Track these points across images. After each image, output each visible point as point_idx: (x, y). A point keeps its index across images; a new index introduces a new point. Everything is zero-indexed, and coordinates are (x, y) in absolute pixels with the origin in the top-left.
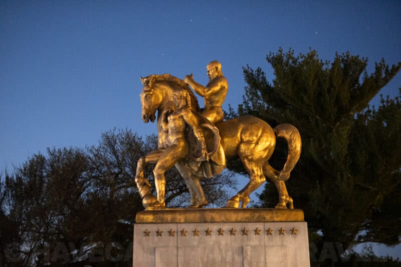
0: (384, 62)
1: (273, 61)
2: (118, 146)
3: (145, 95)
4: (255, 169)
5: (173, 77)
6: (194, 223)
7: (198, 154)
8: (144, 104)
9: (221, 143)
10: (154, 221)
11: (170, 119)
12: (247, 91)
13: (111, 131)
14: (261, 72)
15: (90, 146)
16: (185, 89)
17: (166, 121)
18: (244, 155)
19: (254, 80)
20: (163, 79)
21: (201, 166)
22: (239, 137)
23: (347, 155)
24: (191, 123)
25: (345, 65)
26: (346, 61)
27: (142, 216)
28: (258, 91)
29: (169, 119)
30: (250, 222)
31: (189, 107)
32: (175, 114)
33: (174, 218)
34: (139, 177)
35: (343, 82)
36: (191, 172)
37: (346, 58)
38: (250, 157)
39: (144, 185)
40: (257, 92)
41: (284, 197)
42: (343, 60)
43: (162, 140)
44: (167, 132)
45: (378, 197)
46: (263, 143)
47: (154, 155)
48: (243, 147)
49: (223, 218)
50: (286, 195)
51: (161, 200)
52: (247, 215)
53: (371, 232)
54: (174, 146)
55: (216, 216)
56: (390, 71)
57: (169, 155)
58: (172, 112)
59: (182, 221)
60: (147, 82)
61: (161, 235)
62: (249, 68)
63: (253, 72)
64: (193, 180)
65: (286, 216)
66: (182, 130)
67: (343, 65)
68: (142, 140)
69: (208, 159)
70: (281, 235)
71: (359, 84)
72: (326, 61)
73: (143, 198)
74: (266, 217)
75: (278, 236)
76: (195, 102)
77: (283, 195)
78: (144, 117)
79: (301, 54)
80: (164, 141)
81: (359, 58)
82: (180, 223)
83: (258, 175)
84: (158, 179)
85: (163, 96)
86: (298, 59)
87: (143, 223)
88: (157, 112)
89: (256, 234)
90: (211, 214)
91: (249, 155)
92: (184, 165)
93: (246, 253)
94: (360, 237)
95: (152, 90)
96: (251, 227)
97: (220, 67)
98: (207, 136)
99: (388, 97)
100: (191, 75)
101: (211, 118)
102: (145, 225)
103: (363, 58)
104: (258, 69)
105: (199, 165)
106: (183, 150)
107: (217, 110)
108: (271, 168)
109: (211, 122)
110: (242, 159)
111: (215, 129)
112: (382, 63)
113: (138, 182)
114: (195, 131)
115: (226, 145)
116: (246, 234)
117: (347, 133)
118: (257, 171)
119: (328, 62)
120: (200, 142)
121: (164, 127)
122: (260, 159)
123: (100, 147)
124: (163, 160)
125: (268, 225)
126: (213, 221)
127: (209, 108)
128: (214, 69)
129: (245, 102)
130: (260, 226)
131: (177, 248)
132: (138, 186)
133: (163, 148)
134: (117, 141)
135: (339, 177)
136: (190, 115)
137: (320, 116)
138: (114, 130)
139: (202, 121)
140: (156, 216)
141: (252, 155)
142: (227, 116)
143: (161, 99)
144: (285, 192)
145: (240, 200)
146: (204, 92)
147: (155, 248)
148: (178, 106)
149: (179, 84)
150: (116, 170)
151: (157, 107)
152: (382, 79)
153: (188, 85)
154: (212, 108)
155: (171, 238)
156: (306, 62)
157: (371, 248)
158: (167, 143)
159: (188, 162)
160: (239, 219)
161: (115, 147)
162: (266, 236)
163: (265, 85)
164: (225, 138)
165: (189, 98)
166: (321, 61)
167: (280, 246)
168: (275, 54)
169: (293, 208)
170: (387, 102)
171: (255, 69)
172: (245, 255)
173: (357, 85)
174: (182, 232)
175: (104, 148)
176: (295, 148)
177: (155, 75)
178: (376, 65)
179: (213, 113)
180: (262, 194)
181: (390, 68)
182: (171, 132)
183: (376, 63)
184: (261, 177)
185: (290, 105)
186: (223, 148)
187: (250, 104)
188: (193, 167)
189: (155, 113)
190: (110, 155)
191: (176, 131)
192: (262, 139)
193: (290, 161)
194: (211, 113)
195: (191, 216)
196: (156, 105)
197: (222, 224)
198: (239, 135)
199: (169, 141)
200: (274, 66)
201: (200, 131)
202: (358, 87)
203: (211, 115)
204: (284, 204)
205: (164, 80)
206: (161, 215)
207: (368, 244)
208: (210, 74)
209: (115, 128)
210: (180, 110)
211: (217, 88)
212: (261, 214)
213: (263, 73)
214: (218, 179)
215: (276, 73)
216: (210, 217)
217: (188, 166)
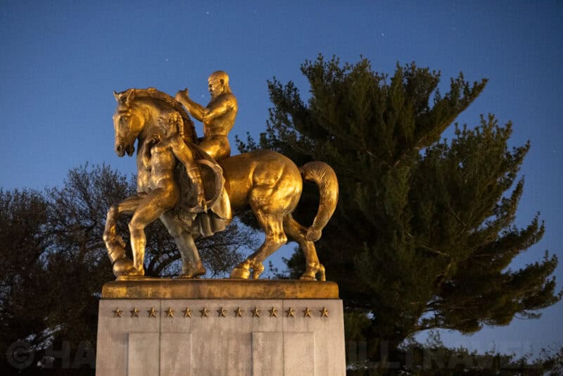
0: (462, 77)
1: (310, 73)
2: (92, 189)
3: (119, 117)
4: (272, 224)
5: (160, 93)
6: (183, 299)
7: (192, 202)
8: (118, 130)
9: (225, 186)
10: (128, 296)
11: (154, 152)
12: (272, 115)
13: (81, 167)
14: (293, 88)
15: (51, 187)
16: (177, 110)
17: (149, 155)
18: (257, 205)
19: (283, 99)
20: (146, 95)
21: (196, 218)
22: (251, 179)
23: (407, 206)
24: (182, 159)
25: (409, 81)
26: (411, 75)
27: (110, 289)
28: (288, 114)
29: (152, 151)
30: (263, 299)
31: (181, 135)
32: (161, 145)
33: (156, 292)
34: (108, 233)
35: (406, 103)
36: (183, 228)
37: (411, 71)
38: (266, 208)
39: (115, 244)
40: (286, 116)
41: (313, 265)
42: (406, 74)
43: (142, 182)
44: (149, 170)
45: (449, 266)
46: (285, 189)
47: (131, 203)
48: (256, 194)
49: (225, 293)
50: (315, 262)
51: (138, 266)
52: (260, 289)
53: (441, 315)
54: (158, 191)
55: (216, 290)
56: (470, 90)
57: (152, 202)
58: (157, 141)
59: (168, 296)
60: (123, 99)
61: (137, 316)
62: (276, 81)
63: (281, 87)
64: (185, 238)
65: (313, 291)
66: (170, 168)
67: (406, 80)
68: (126, 181)
69: (206, 209)
70: (306, 318)
71: (428, 108)
72: (383, 74)
73: (114, 263)
74: (286, 291)
75: (302, 319)
76: (190, 129)
77: (311, 262)
78: (118, 149)
79: (347, 64)
80: (145, 183)
81: (429, 72)
82: (165, 299)
83: (276, 233)
84: (135, 236)
85: (145, 119)
86: (344, 71)
87: (112, 298)
88: (137, 141)
89: (270, 316)
90: (209, 287)
91: (265, 205)
92: (173, 217)
93: (257, 341)
94: (425, 321)
95: (130, 111)
96: (264, 305)
97: (226, 79)
98: (205, 177)
99: (465, 126)
100: (186, 90)
101: (212, 151)
102: (114, 301)
103: (434, 72)
104: (289, 83)
105: (194, 218)
106: (170, 196)
107: (221, 140)
108: (296, 223)
109: (212, 157)
110: (254, 210)
111: (217, 168)
112: (460, 79)
113: (108, 240)
114: (188, 170)
115: (232, 190)
116: (257, 316)
117: (407, 177)
118: (276, 227)
119: (385, 75)
120: (195, 186)
121: (145, 163)
122: (281, 210)
123: (66, 189)
124: (142, 210)
125: (288, 304)
126: (211, 297)
127: (209, 138)
128: (218, 82)
129: (269, 130)
130: (277, 305)
131: (160, 333)
132: (107, 246)
133: (144, 193)
134: (91, 182)
135: (395, 237)
136: (183, 146)
137: (373, 152)
138: (86, 166)
139: (199, 156)
140: (131, 288)
141: (269, 204)
142: (245, 149)
143: (142, 124)
144: (315, 257)
145: (251, 268)
146: (203, 114)
147: (128, 334)
148: (166, 134)
149: (169, 103)
150: (89, 223)
151: (137, 134)
152: (460, 101)
153: (181, 104)
154: (214, 138)
155: (152, 320)
156: (355, 75)
157: (439, 335)
158: (149, 186)
159: (178, 213)
160: (248, 295)
161: (87, 189)
162: (285, 319)
163: (298, 106)
164: (232, 180)
165: (182, 123)
166: (377, 74)
167: (306, 332)
168: (313, 63)
169: (324, 280)
170: (464, 133)
171: (284, 83)
172: (254, 344)
173: (425, 109)
174: (167, 312)
175: (71, 191)
176: (329, 196)
177: (135, 89)
178: (453, 82)
179: (216, 144)
180: (292, 259)
181: (471, 86)
182: (156, 170)
183: (452, 79)
184: (281, 235)
185: (332, 135)
186: (229, 194)
187: (276, 133)
188: (185, 221)
189: (135, 143)
190: (80, 201)
191: (162, 169)
192: (283, 182)
193: (323, 214)
194: (212, 145)
195: (181, 289)
196: (136, 132)
197: (223, 301)
198: (251, 176)
199: (152, 184)
200: (312, 79)
201: (195, 170)
202: (427, 111)
203: (212, 148)
204: (313, 274)
205: (147, 97)
206: (138, 288)
207: (435, 330)
208: (213, 89)
209: (87, 163)
210: (169, 140)
211: (222, 110)
212: (280, 288)
213: (295, 89)
214: (233, 238)
215: (314, 90)
216: (207, 291)
217: (179, 218)
